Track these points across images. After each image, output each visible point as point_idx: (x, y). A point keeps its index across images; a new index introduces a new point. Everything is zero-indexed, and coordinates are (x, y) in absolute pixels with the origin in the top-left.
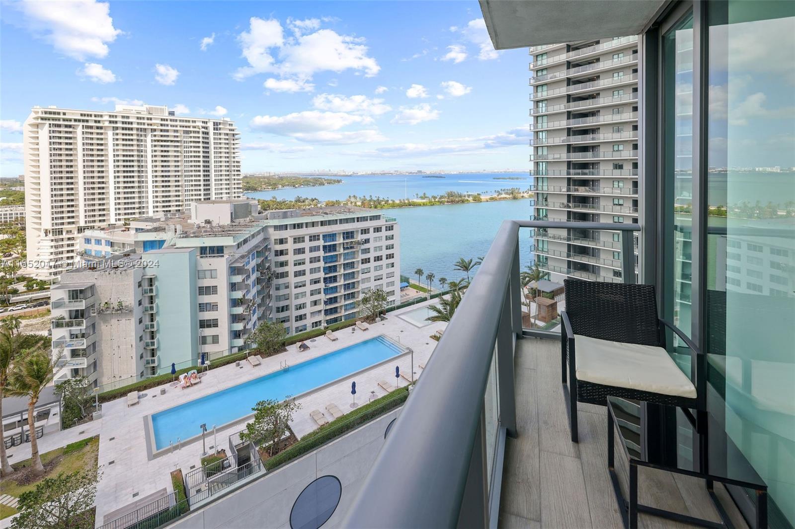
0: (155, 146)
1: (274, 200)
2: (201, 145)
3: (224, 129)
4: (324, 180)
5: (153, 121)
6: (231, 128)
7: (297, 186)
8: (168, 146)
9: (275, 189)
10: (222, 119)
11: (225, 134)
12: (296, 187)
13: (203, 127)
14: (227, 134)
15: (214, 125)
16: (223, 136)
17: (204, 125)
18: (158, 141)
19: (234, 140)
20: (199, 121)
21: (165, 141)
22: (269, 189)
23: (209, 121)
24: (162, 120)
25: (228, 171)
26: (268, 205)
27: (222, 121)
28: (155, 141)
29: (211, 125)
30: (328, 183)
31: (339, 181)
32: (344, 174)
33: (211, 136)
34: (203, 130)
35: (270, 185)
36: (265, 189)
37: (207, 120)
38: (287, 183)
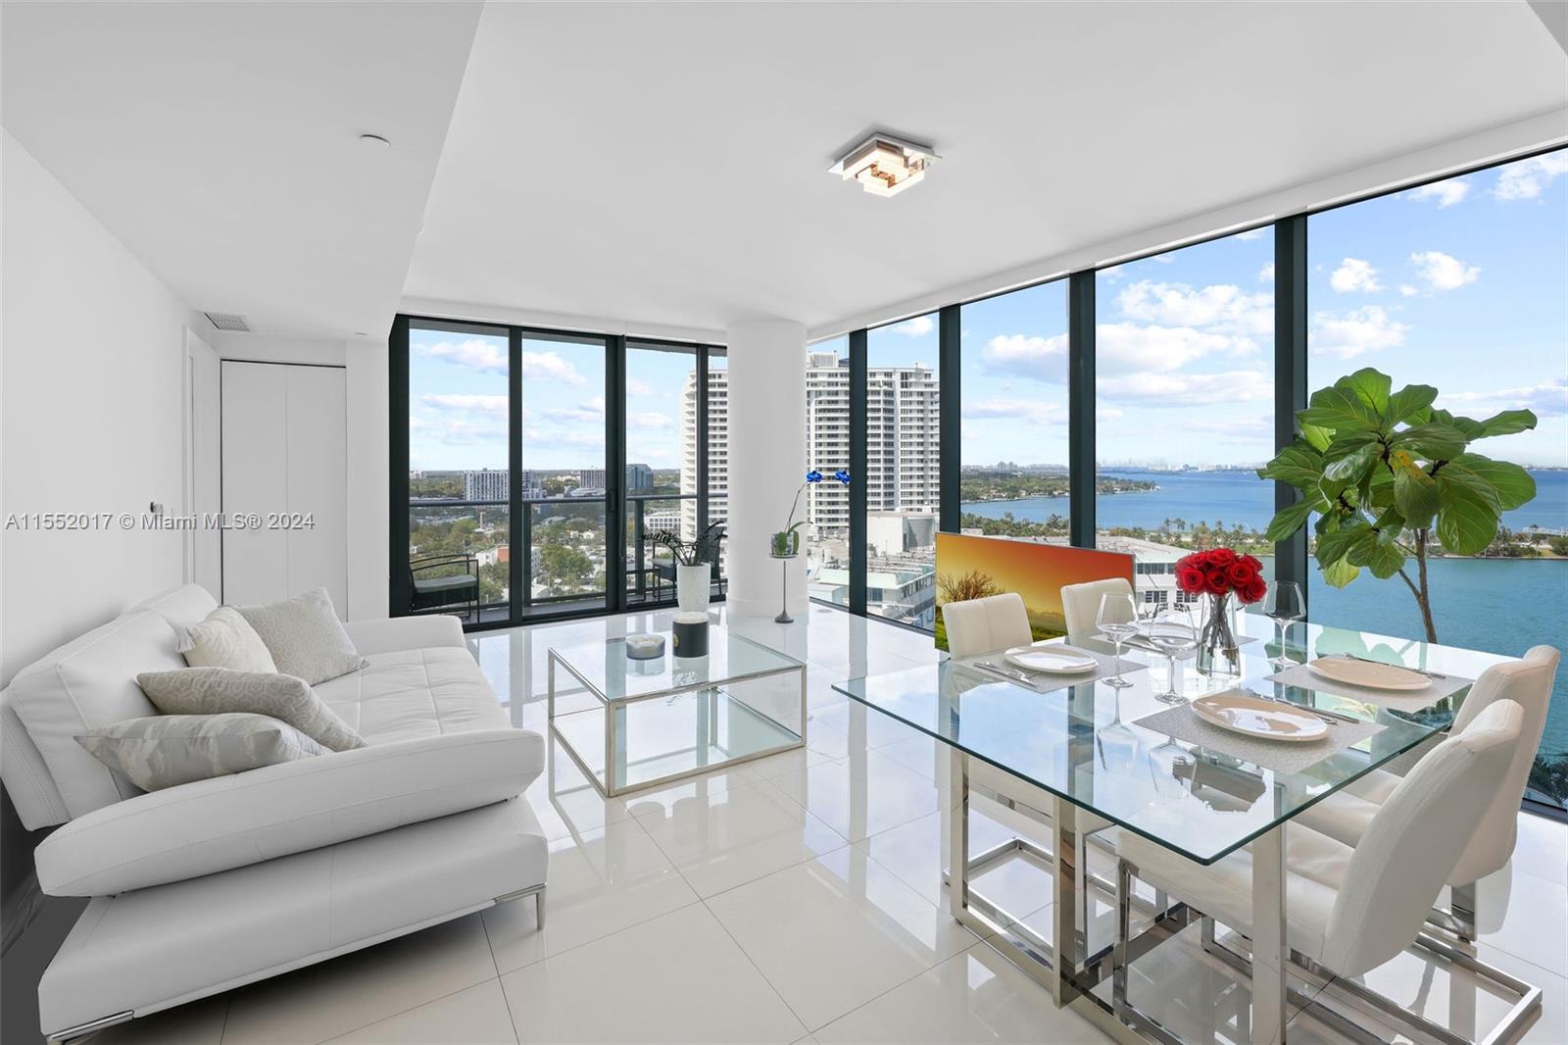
0: (821, 419)
1: (1008, 519)
2: (881, 415)
3: (917, 384)
4: (1114, 482)
5: (820, 379)
6: (928, 381)
7: (1056, 493)
8: (836, 419)
9: (1013, 497)
10: (915, 366)
11: (918, 393)
12: (1054, 496)
13: (886, 384)
14: (921, 394)
15: (902, 379)
16: (915, 398)
17: (886, 379)
18: (824, 410)
19: (932, 403)
20: (880, 373)
21: (834, 410)
22: (1002, 497)
23: (895, 372)
24: (830, 375)
25: (922, 461)
26: (995, 528)
27: (914, 371)
28: (821, 410)
29: (897, 379)
30: (1122, 490)
31: (1147, 486)
32: (1163, 469)
33: (898, 398)
34: (886, 388)
35: (1004, 491)
36: (994, 497)
37: (892, 370)
38: (1036, 488)
